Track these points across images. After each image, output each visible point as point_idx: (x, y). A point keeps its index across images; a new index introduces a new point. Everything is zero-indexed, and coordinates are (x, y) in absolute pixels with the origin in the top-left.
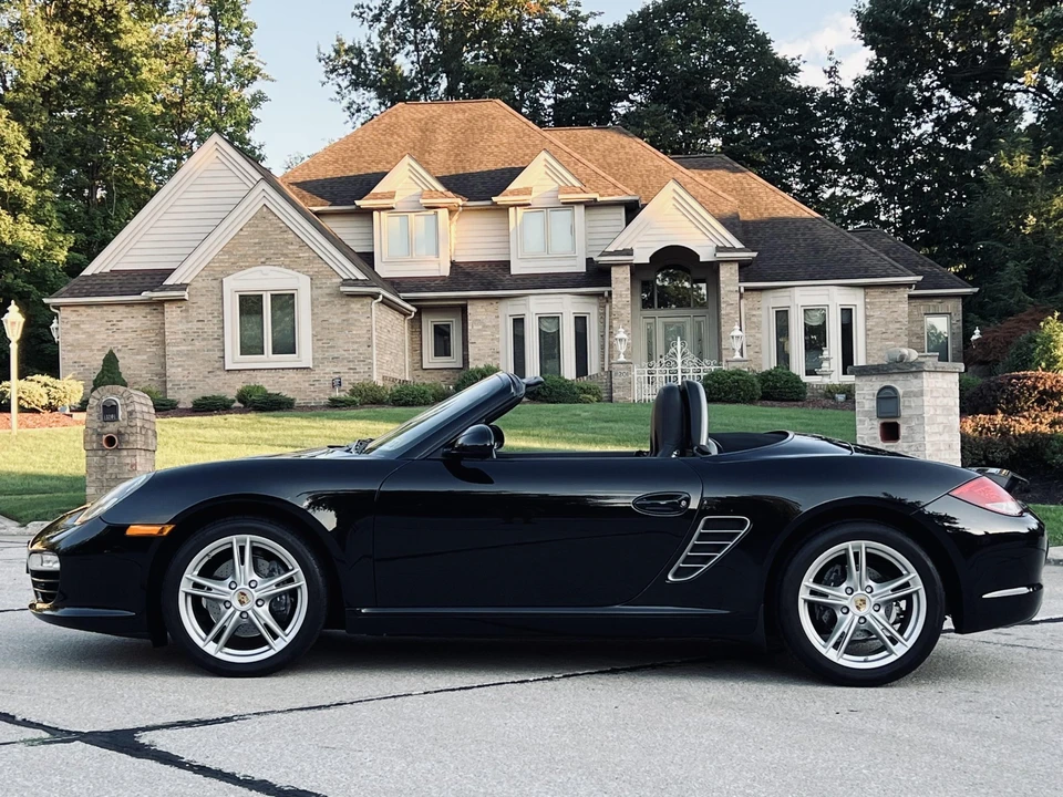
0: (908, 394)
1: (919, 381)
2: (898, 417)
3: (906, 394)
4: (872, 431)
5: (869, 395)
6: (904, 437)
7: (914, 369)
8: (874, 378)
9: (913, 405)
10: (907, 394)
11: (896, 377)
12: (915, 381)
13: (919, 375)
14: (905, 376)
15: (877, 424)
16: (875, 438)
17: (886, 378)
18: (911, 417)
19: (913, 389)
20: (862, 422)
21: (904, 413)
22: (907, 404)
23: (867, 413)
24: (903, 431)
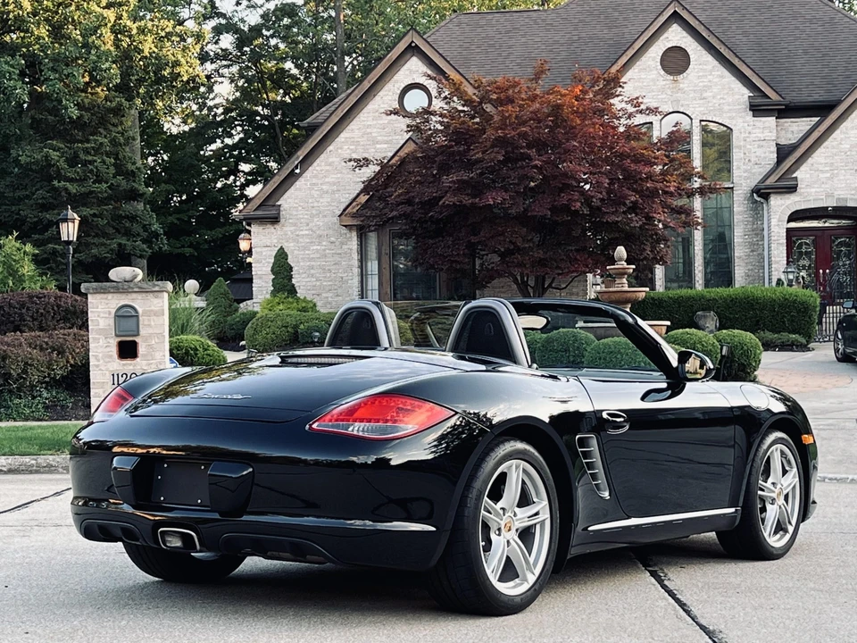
0: (149, 313)
1: (159, 300)
2: (138, 335)
3: (144, 312)
4: (108, 349)
5: (105, 313)
6: (144, 355)
7: (157, 289)
8: (110, 296)
9: (153, 323)
10: (146, 313)
11: (134, 295)
12: (156, 301)
13: (160, 294)
14: (144, 295)
15: (114, 342)
16: (111, 356)
17: (124, 296)
18: (151, 336)
19: (153, 308)
20: (97, 340)
21: (142, 331)
22: (146, 323)
23: (100, 331)
24: (141, 349)
